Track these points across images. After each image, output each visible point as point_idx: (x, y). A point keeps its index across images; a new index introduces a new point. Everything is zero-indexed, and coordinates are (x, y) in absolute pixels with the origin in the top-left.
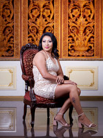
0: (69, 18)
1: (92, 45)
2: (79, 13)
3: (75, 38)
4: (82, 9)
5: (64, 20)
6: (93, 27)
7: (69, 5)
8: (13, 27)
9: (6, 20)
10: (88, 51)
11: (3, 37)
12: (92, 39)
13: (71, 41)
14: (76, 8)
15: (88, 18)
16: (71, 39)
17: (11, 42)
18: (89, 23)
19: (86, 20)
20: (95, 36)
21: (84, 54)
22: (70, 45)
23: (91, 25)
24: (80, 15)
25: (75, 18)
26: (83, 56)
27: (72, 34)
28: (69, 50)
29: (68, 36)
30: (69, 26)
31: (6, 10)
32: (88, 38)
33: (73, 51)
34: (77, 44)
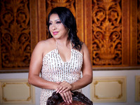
0: (93, 22)
1: (119, 52)
2: (104, 17)
3: (100, 45)
4: (107, 12)
5: (88, 25)
6: (121, 31)
7: (93, 7)
8: (29, 34)
9: (21, 27)
10: (114, 59)
11: (19, 46)
12: (119, 46)
13: (96, 49)
14: (100, 11)
15: (114, 22)
16: (95, 46)
17: (28, 51)
18: (115, 27)
19: (113, 24)
20: (122, 42)
21: (111, 62)
22: (95, 52)
23: (118, 29)
24: (105, 18)
25: (100, 22)
26: (109, 64)
27: (96, 41)
28: (93, 58)
29: (92, 42)
30: (93, 32)
31: (20, 15)
32: (114, 45)
33: (98, 59)
34: (102, 52)
